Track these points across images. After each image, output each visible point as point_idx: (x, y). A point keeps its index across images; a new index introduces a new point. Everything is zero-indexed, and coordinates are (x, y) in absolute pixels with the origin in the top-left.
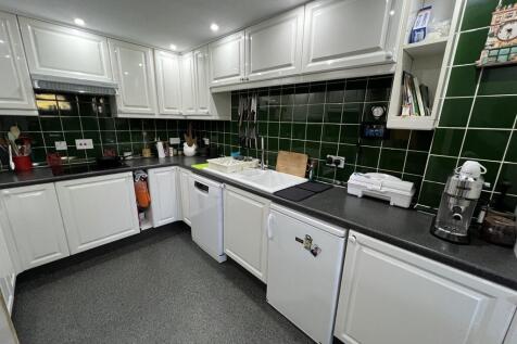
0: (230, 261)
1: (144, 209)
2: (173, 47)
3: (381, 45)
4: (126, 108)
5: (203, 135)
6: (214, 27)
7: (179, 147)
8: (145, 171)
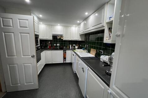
0: (76, 73)
1: (65, 58)
2: (74, 26)
3: (102, 22)
4: (65, 38)
5: (80, 44)
6: (78, 22)
7: (75, 46)
8: (66, 50)
